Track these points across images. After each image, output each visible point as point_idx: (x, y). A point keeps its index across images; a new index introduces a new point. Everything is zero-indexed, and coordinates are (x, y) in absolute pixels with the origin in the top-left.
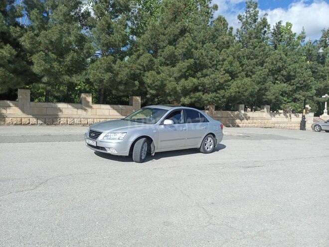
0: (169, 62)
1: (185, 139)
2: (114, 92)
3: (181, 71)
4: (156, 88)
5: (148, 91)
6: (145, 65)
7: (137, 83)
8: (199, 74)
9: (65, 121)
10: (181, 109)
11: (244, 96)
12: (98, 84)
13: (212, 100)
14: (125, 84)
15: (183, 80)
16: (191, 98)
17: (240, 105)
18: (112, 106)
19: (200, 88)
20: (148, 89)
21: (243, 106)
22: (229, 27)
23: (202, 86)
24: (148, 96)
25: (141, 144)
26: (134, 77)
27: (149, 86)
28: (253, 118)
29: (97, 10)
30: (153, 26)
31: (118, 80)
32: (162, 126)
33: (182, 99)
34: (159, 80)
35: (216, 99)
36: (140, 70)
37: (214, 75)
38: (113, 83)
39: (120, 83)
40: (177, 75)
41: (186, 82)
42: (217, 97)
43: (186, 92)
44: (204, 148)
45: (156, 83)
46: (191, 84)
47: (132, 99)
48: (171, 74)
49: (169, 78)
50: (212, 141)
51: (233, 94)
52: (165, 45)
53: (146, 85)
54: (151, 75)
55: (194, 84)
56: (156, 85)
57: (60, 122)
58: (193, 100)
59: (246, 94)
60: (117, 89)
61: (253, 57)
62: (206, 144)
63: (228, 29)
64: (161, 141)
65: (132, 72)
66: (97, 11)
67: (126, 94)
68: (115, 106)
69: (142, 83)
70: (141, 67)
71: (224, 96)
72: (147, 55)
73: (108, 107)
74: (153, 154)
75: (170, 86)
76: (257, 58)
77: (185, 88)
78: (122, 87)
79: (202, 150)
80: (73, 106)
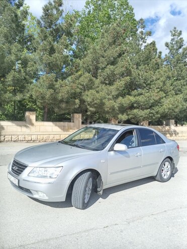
0: (107, 82)
1: (140, 167)
2: (56, 110)
3: (118, 89)
4: (95, 105)
5: (88, 109)
6: (85, 84)
7: (77, 101)
8: (135, 92)
9: (10, 139)
10: (134, 129)
11: (175, 112)
12: (40, 101)
13: (146, 116)
14: (67, 102)
15: (120, 98)
16: (128, 115)
17: (171, 120)
18: (55, 123)
19: (135, 105)
20: (88, 107)
21: (173, 121)
22: (158, 52)
23: (138, 104)
24: (89, 113)
25: (85, 181)
26: (75, 96)
27: (89, 104)
28: (182, 132)
29: (41, 32)
30: (94, 49)
31: (60, 98)
32: (112, 153)
33: (120, 116)
34: (98, 99)
35: (150, 115)
36: (81, 89)
37: (148, 94)
38: (55, 101)
39: (62, 101)
40: (114, 93)
41: (123, 100)
42: (152, 113)
43: (123, 110)
44: (161, 176)
45: (95, 101)
46: (128, 102)
47: (73, 117)
48: (110, 93)
49: (107, 97)
50: (169, 166)
51: (167, 110)
52: (103, 66)
53: (86, 103)
54: (91, 94)
55: (131, 102)
56: (96, 104)
57: (4, 139)
58: (130, 116)
59: (177, 110)
60: (59, 107)
61: (181, 78)
62: (163, 170)
63: (158, 53)
64: (111, 174)
65: (73, 91)
66: (41, 34)
67: (67, 111)
68: (58, 123)
69: (82, 102)
70: (81, 87)
71: (158, 112)
72: (87, 74)
73: (51, 123)
74: (101, 192)
75: (109, 104)
76: (184, 79)
77: (123, 106)
78: (63, 105)
79: (158, 178)
80: (16, 124)
